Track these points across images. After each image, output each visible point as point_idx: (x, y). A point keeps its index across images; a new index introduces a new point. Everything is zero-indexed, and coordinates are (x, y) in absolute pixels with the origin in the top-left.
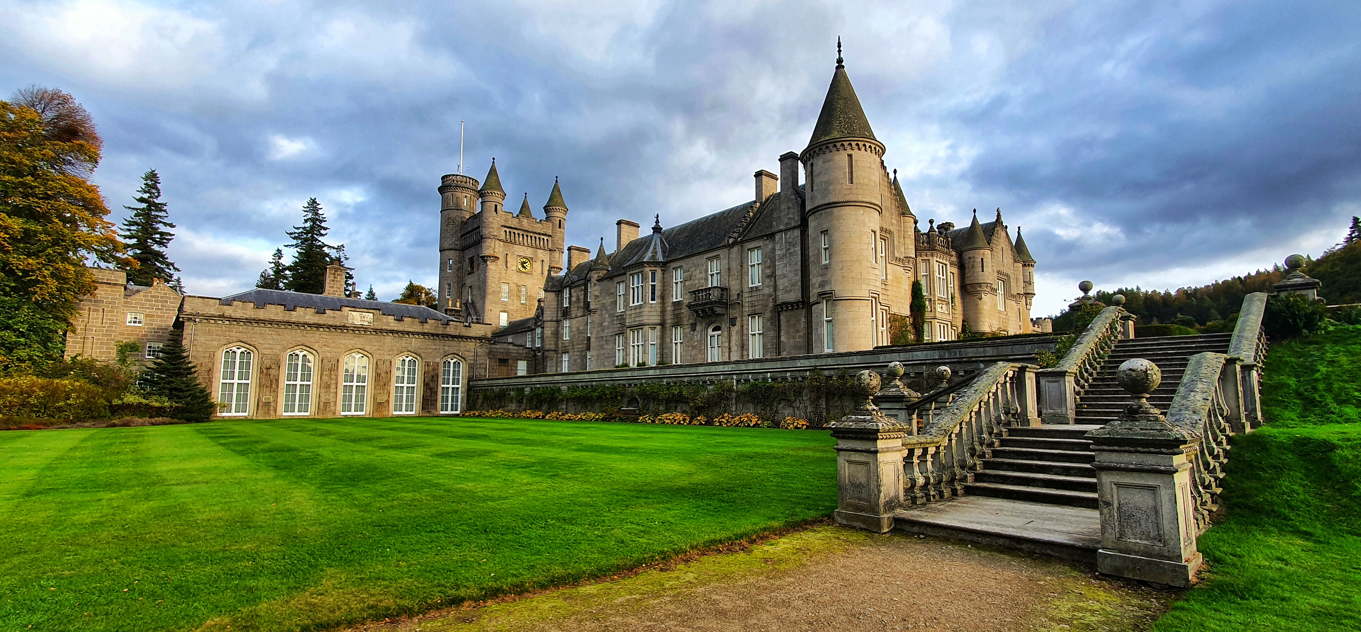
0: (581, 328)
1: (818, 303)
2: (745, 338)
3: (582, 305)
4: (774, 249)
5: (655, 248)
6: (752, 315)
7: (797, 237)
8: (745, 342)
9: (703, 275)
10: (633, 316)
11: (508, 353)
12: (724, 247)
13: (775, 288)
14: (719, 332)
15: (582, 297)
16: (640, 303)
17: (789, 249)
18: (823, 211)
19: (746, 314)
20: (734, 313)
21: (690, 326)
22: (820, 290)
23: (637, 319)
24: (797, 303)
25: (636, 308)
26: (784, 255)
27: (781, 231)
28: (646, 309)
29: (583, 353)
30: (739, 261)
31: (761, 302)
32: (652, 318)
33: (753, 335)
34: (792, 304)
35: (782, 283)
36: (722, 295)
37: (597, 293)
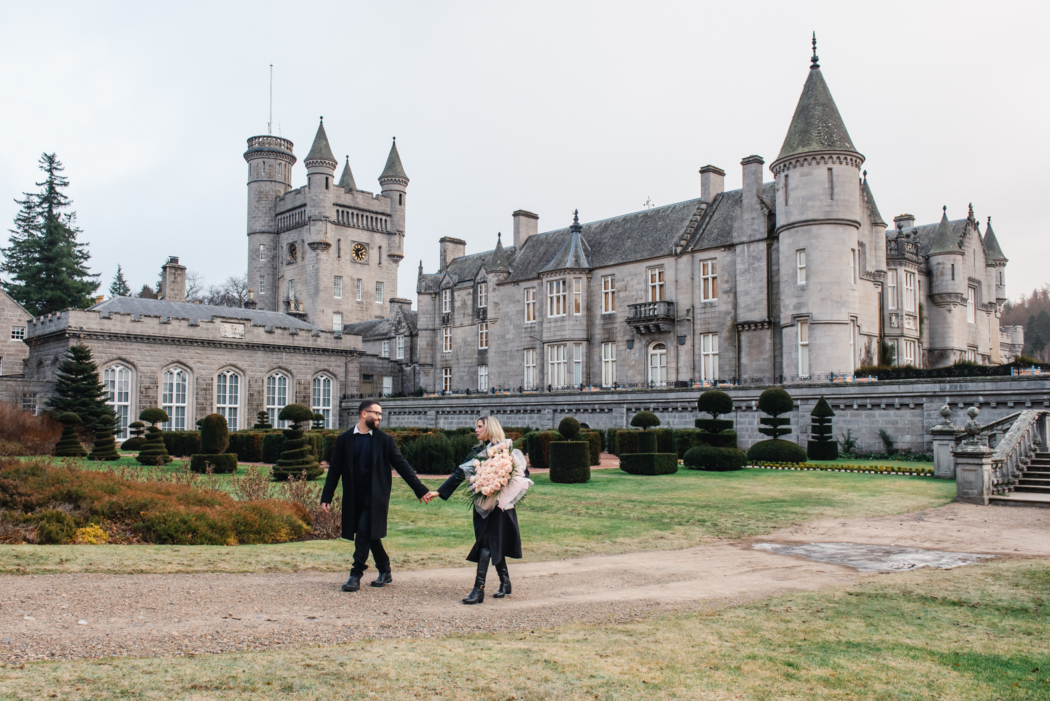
0: (469, 339)
1: (792, 326)
2: (697, 358)
3: (470, 311)
4: (734, 263)
5: (576, 252)
6: (706, 333)
7: (763, 251)
8: (697, 363)
9: (643, 286)
10: (553, 329)
11: (372, 368)
12: (670, 255)
13: (735, 306)
14: (664, 351)
15: (470, 302)
16: (562, 314)
17: (753, 264)
18: (800, 229)
19: (697, 332)
20: (681, 330)
21: (625, 343)
22: (795, 312)
23: (558, 333)
24: (762, 323)
25: (556, 321)
26: (747, 271)
27: (743, 243)
28: (568, 324)
29: (473, 369)
30: (689, 272)
31: (716, 320)
32: (577, 332)
33: (705, 355)
34: (756, 324)
35: (742, 301)
36: (669, 310)
37: (496, 300)
